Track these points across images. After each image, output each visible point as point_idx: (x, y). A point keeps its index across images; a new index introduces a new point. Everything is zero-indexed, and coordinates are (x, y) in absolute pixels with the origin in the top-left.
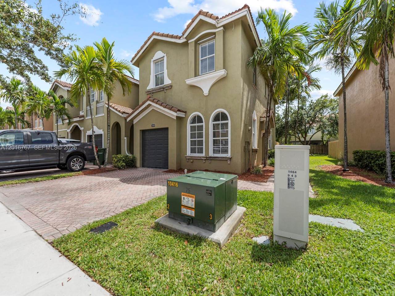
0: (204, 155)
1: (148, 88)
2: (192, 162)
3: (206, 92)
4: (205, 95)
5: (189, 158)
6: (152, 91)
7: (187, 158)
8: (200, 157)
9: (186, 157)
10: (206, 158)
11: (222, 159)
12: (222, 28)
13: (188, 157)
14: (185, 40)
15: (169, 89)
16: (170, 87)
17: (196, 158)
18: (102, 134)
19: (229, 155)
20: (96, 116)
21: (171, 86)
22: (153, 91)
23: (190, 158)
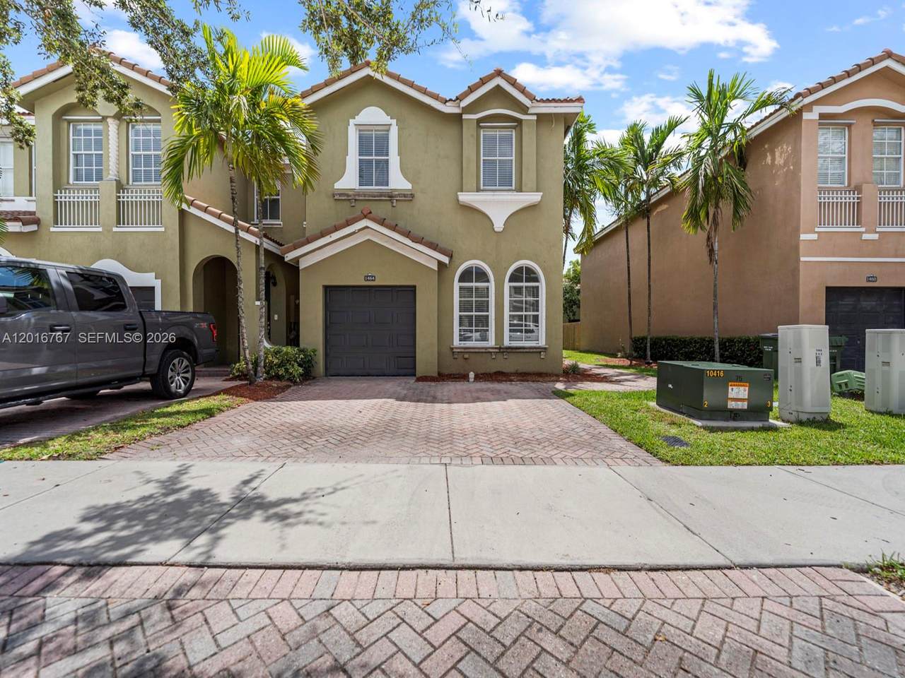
0: (492, 342)
1: (338, 185)
2: (466, 359)
3: (499, 225)
4: (496, 229)
5: (459, 350)
6: (354, 195)
7: (455, 350)
8: (486, 348)
9: (452, 349)
10: (497, 350)
11: (531, 350)
12: (535, 118)
13: (456, 348)
14: (457, 111)
15: (405, 201)
16: (408, 197)
17: (477, 350)
18: (153, 288)
19: (542, 342)
20: (115, 229)
21: (412, 196)
22: (359, 195)
23: (463, 350)
